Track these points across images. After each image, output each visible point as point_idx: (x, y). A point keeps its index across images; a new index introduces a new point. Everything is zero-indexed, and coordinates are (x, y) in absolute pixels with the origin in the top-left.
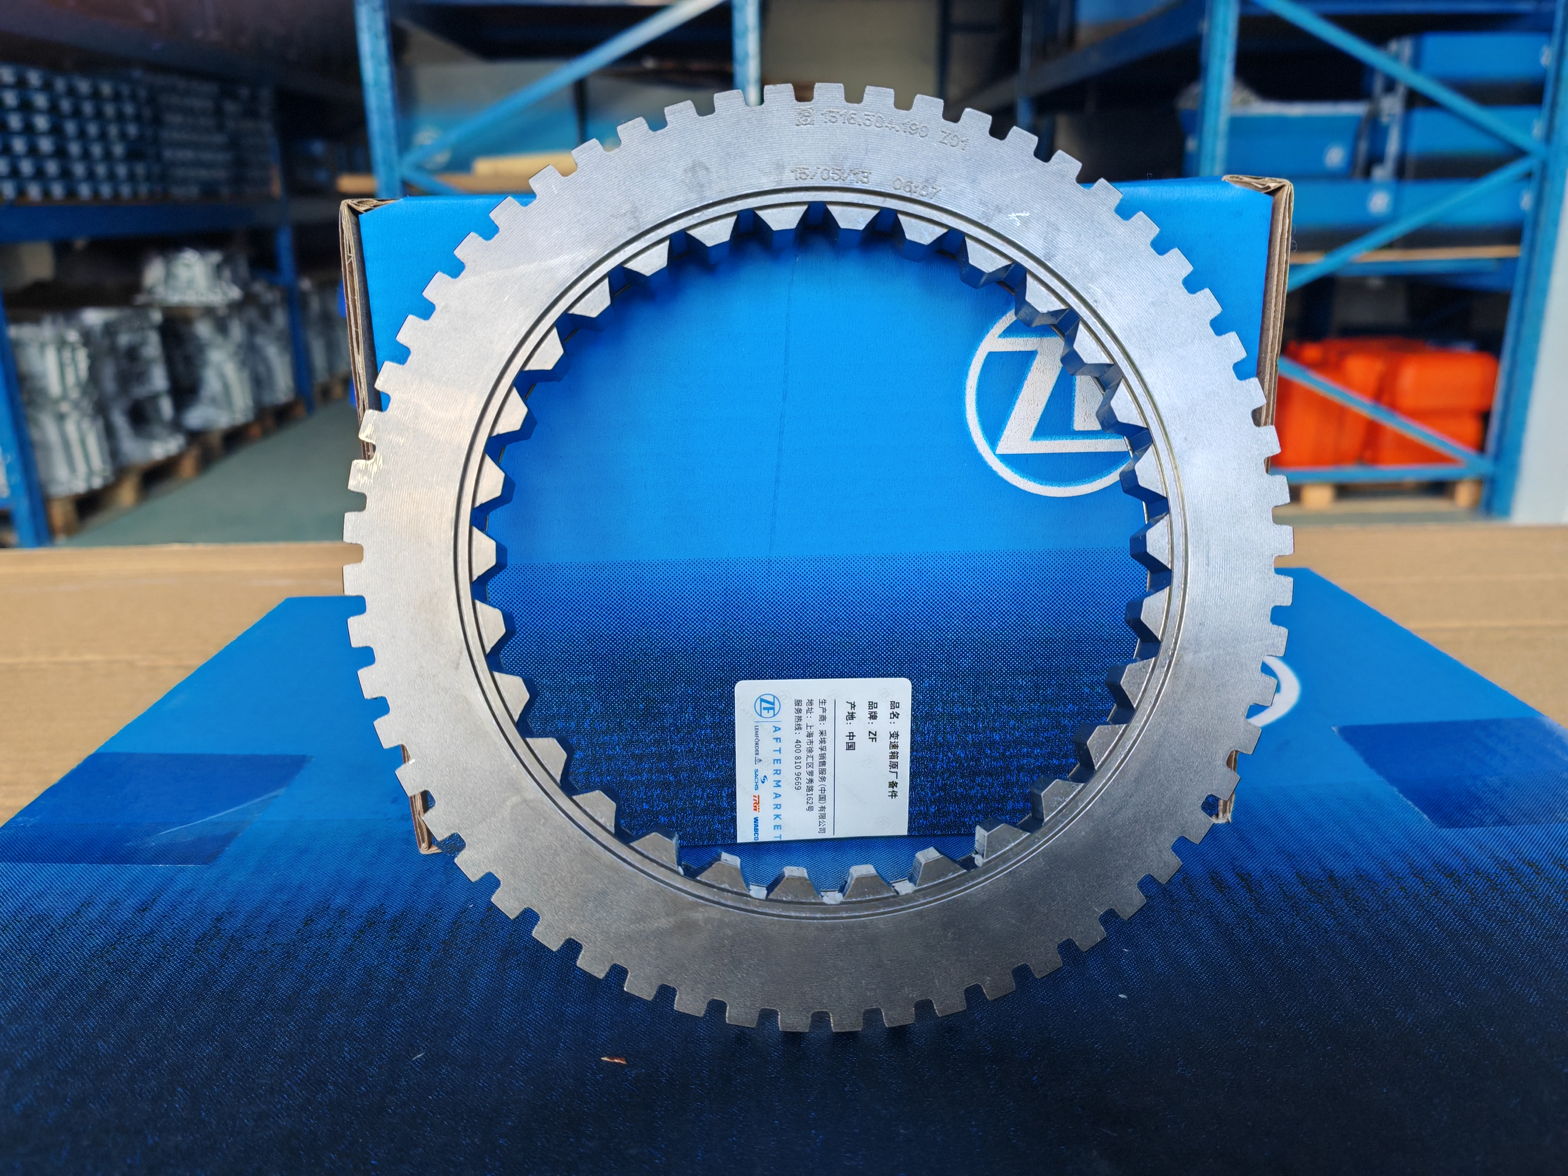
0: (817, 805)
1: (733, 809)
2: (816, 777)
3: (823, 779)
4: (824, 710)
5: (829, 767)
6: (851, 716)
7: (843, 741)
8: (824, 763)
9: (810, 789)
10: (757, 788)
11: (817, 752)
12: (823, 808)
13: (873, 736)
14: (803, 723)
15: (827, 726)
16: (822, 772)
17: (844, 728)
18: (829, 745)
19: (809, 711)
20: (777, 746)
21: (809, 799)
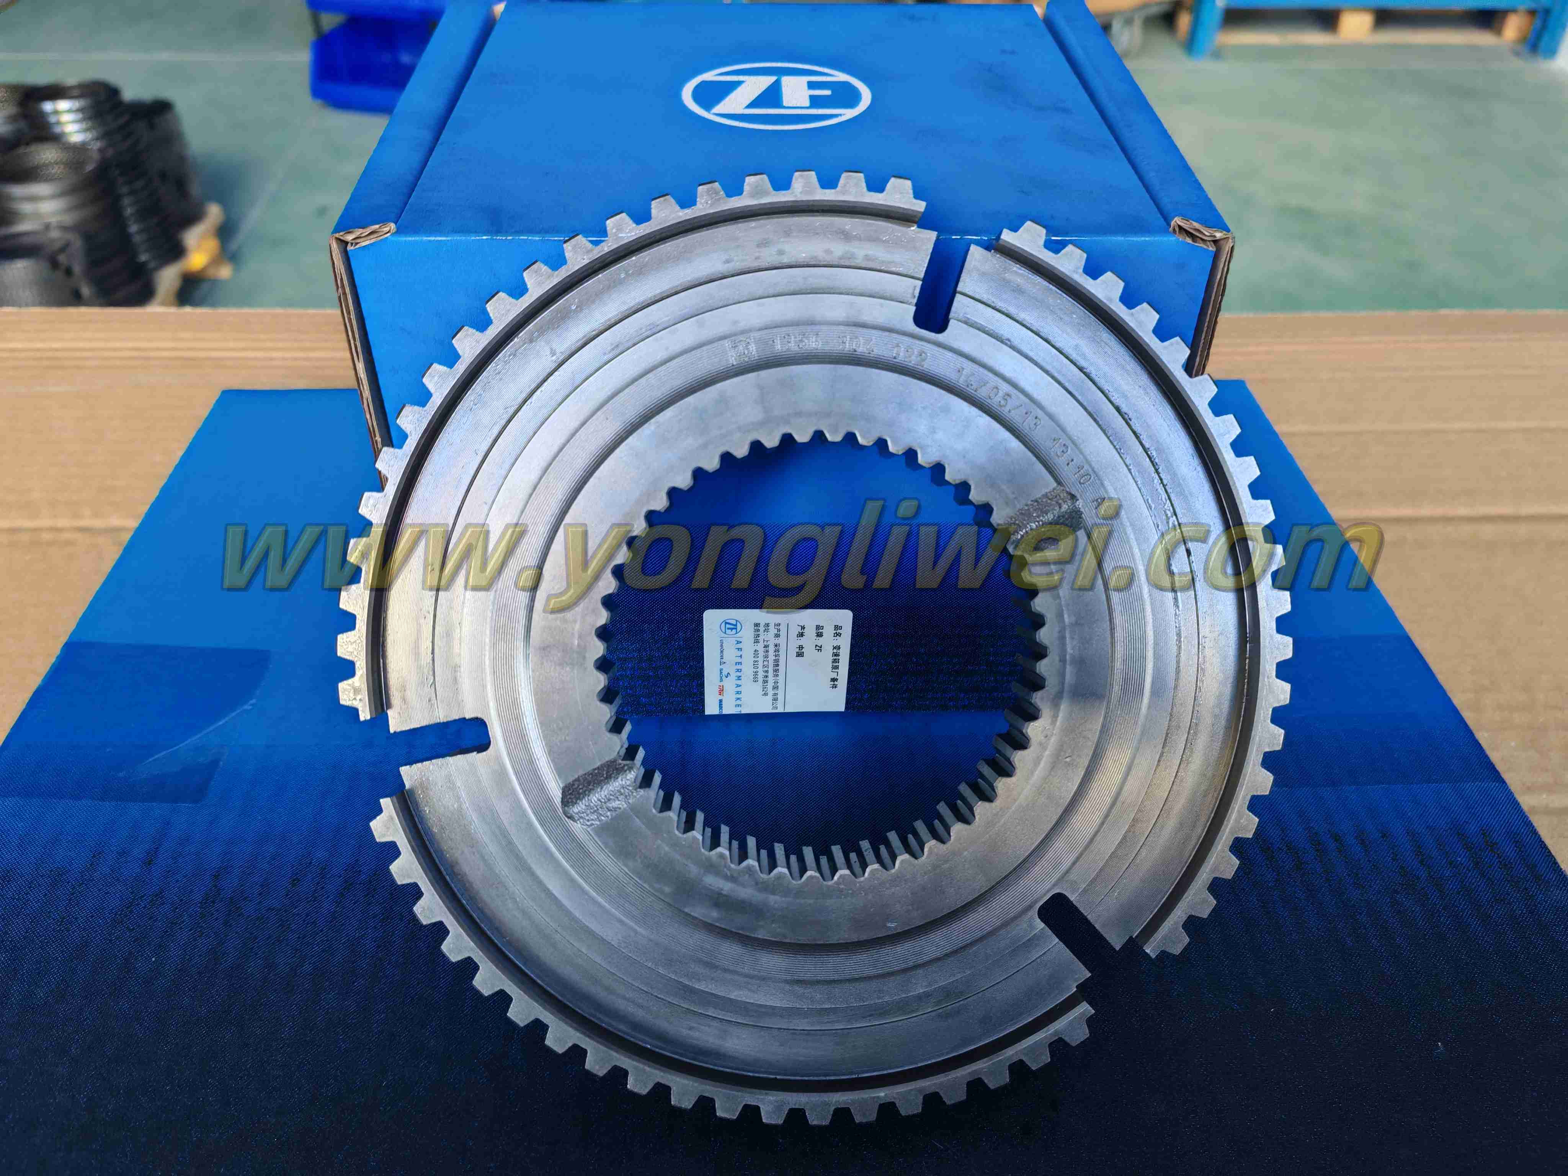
0: (771, 692)
1: (703, 694)
2: (771, 674)
3: (777, 675)
4: (779, 630)
5: (782, 668)
6: (801, 635)
7: (793, 651)
8: (778, 665)
9: (765, 682)
10: (721, 680)
11: (771, 658)
12: (776, 694)
13: (819, 648)
14: (761, 639)
15: (782, 641)
16: (776, 671)
17: (794, 643)
18: (782, 653)
19: (767, 630)
20: (739, 653)
21: (764, 688)
